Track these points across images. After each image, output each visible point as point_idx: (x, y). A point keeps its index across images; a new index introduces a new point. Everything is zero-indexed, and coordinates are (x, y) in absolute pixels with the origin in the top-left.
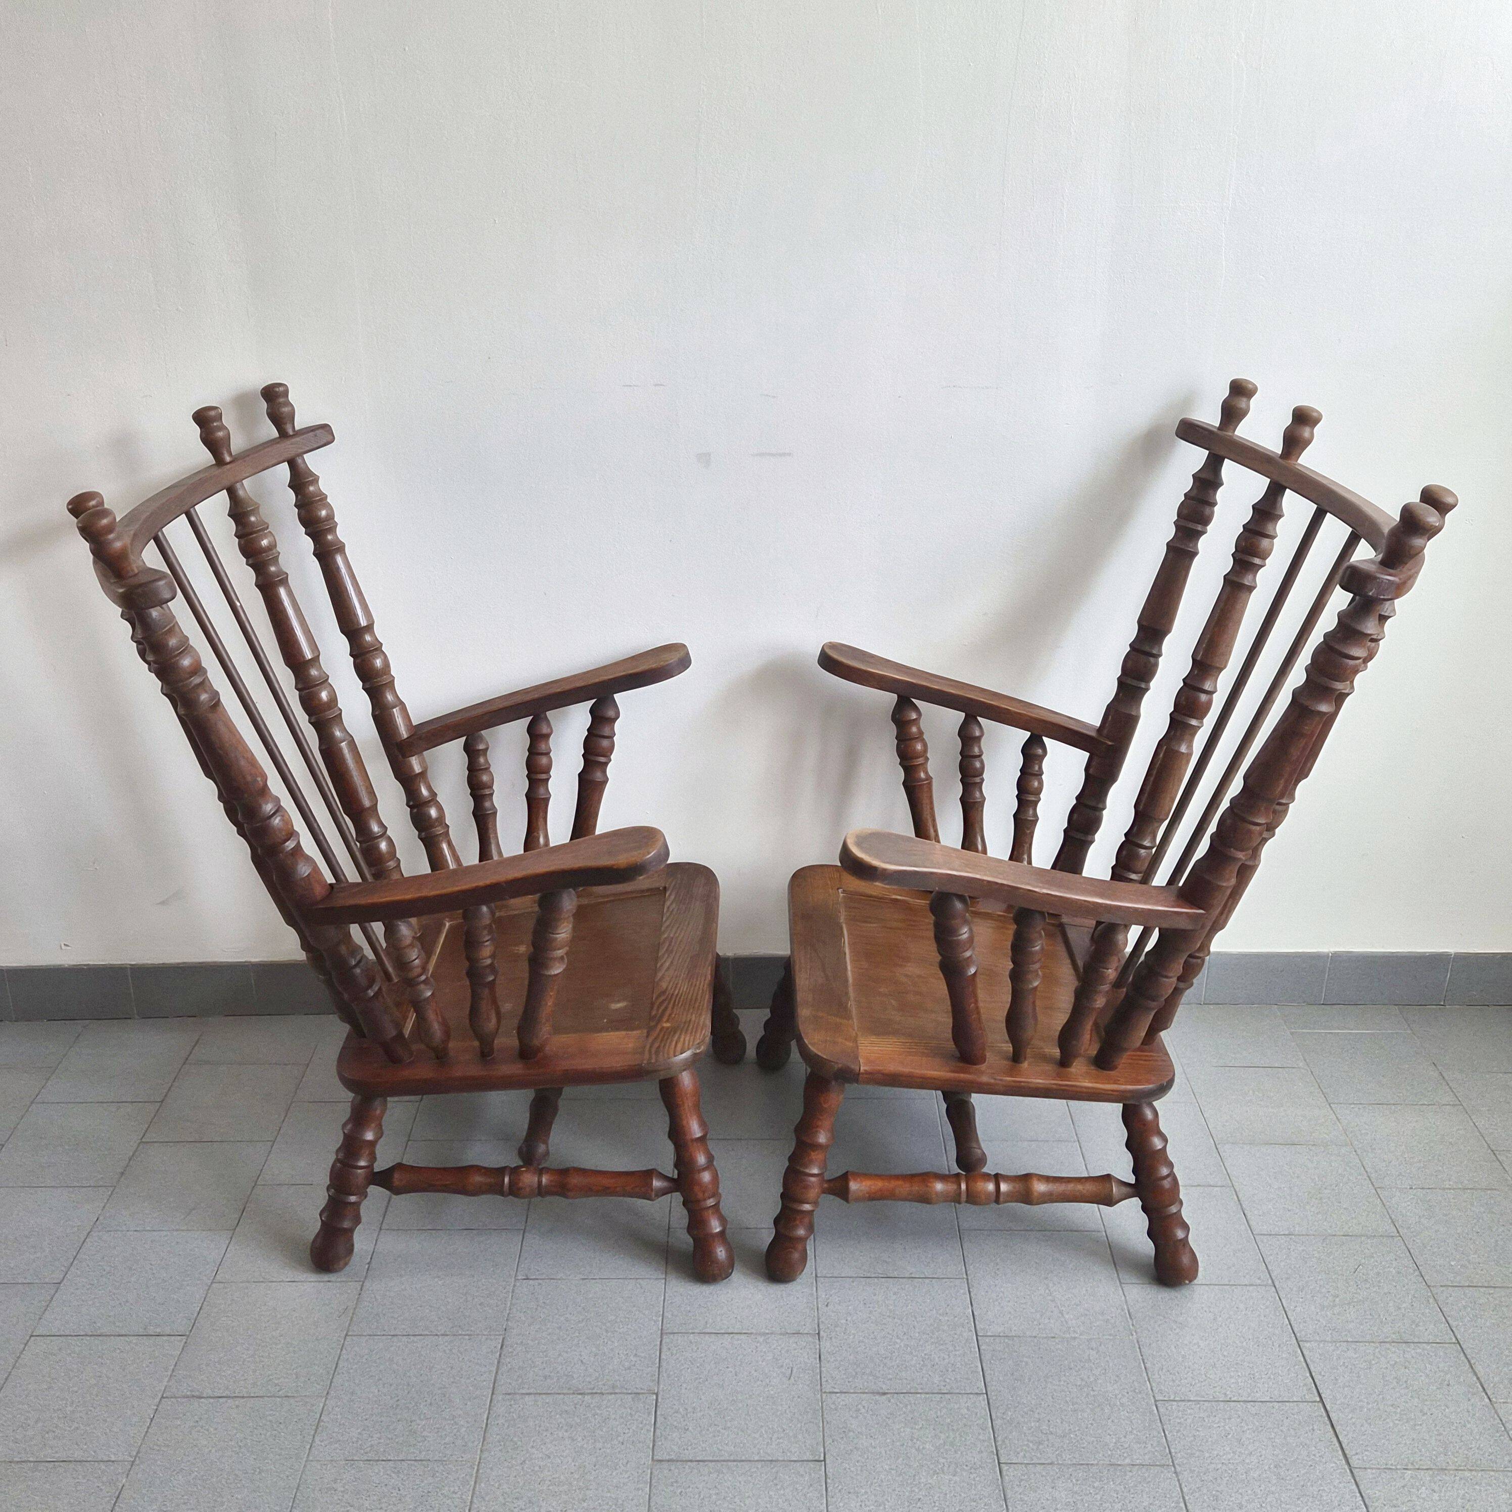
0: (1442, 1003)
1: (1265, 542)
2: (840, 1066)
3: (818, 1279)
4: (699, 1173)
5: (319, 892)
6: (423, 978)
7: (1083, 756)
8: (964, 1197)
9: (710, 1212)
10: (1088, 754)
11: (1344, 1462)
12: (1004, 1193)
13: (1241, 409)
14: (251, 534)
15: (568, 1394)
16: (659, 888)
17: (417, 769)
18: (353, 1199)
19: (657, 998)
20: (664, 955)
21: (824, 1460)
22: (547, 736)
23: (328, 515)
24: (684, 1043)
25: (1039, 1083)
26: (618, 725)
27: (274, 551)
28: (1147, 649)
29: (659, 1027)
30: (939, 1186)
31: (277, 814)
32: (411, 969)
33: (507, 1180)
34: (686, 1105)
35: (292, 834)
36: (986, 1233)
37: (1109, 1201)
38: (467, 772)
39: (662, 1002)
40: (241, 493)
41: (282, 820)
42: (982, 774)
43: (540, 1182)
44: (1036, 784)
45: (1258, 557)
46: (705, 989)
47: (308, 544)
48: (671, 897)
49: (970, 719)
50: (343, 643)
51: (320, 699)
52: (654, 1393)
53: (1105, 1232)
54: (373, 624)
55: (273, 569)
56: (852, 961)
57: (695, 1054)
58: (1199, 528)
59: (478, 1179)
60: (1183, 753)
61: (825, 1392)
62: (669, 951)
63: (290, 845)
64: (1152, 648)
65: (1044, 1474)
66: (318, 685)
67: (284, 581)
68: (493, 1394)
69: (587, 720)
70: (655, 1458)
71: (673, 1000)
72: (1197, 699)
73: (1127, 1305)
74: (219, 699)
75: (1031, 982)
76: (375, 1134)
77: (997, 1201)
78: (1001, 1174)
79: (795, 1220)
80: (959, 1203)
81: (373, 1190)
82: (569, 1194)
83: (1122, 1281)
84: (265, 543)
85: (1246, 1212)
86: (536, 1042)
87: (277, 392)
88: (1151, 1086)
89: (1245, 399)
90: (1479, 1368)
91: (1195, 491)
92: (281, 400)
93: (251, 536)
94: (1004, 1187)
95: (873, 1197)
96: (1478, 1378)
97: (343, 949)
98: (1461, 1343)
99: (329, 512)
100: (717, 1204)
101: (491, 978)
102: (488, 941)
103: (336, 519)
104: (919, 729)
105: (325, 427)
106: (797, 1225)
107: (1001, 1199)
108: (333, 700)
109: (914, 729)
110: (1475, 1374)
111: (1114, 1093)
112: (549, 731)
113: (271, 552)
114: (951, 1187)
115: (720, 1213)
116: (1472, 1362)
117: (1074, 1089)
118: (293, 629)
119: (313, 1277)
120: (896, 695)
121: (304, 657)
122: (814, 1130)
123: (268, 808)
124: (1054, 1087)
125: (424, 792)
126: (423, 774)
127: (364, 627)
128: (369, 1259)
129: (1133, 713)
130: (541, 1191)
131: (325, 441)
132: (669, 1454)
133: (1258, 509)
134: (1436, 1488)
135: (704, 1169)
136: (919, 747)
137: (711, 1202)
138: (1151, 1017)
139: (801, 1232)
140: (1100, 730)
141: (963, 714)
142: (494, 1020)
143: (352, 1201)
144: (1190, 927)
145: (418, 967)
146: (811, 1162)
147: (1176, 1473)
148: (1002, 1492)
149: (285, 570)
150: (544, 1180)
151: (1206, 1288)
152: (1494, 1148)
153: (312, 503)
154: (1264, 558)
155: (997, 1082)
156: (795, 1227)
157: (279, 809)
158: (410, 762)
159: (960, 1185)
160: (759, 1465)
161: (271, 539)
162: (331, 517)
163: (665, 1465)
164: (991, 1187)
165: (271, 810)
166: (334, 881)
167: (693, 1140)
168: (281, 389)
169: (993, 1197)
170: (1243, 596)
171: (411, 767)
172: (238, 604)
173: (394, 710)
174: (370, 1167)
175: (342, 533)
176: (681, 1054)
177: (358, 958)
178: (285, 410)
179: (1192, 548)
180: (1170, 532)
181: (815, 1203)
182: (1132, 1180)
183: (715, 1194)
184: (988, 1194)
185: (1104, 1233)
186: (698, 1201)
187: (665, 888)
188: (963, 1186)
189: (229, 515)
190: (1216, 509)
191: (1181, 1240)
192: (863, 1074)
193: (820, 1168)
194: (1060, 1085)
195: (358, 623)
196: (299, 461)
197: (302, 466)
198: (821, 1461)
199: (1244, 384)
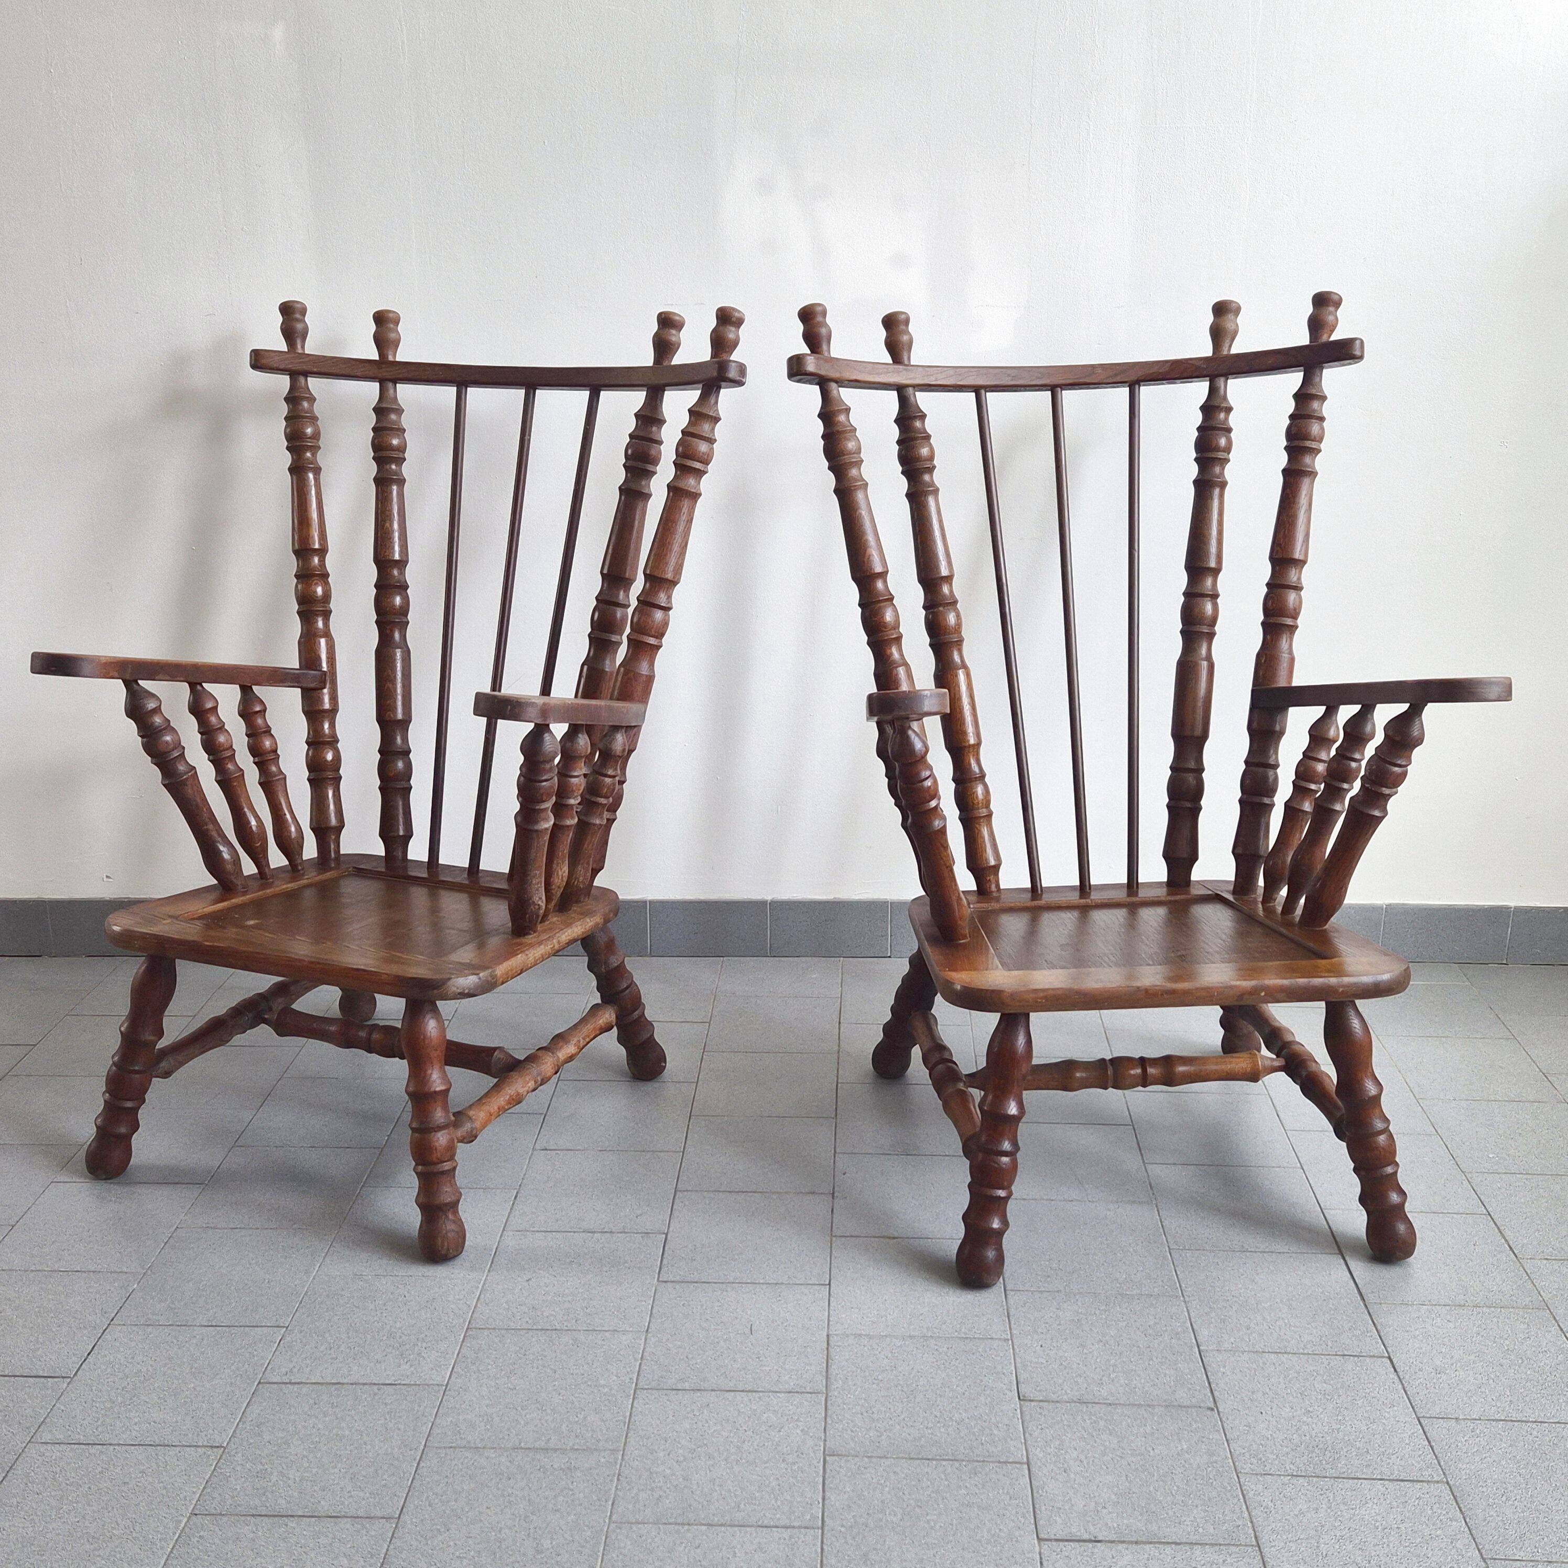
0: (1505, 962)
3: (837, 1155)
11: (1359, 1298)
15: (578, 1232)
21: (829, 1284)
52: (664, 1233)
61: (835, 1236)
65: (1050, 1298)
68: (504, 1230)
70: (660, 1279)
85: (1279, 1113)
90: (1508, 1233)
96: (1506, 1241)
98: (1492, 1214)
110: (1504, 1237)
116: (1502, 1228)
132: (674, 1277)
134: (1453, 1319)
147: (1185, 1302)
148: (1006, 1311)
152: (1545, 1071)
160: (764, 1286)
163: (670, 1285)
198: (826, 1285)
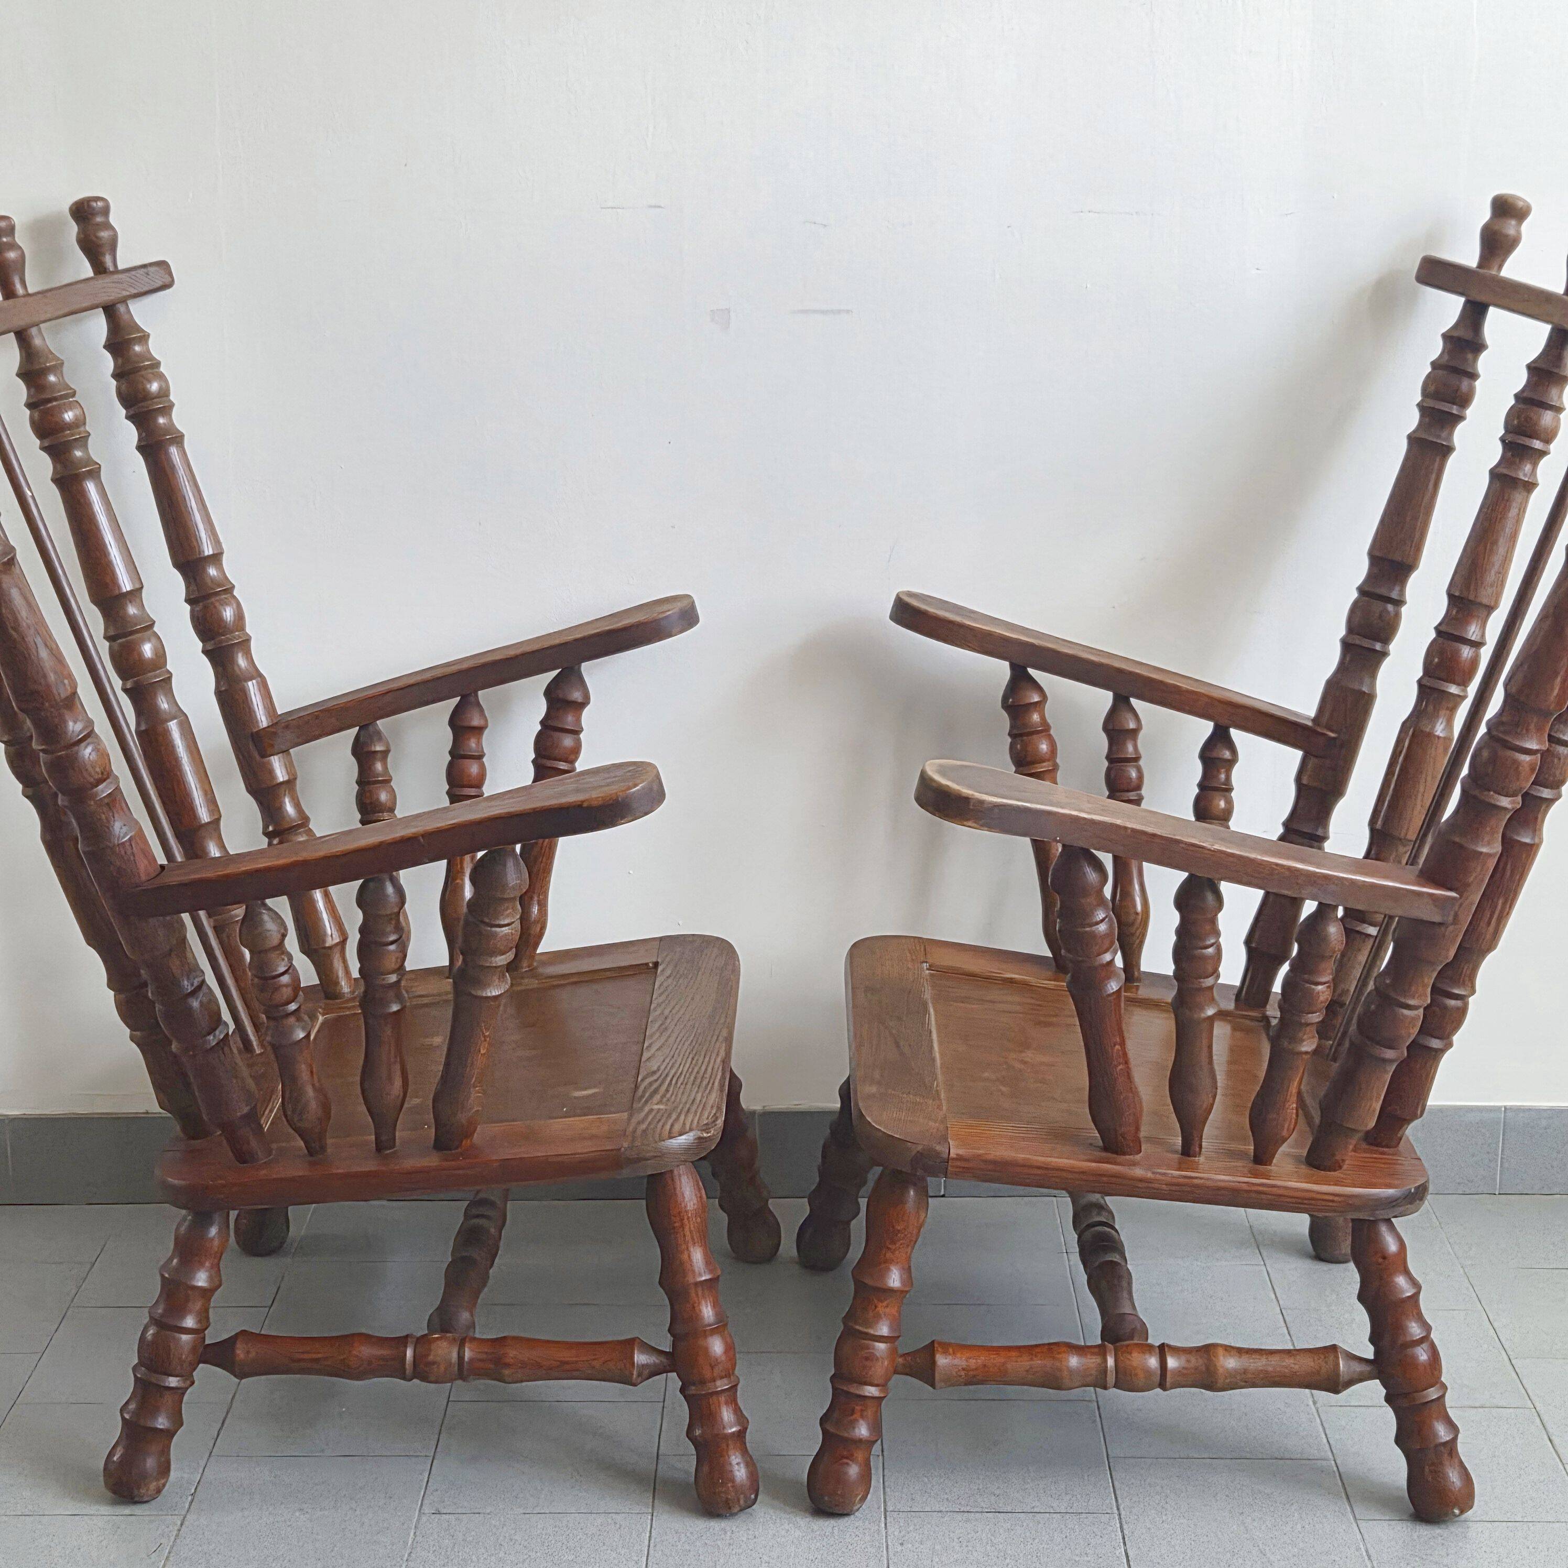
1: (1547, 418)
2: (920, 1148)
4: (706, 1337)
5: (143, 869)
6: (293, 1007)
7: (1293, 757)
8: (1111, 1379)
9: (722, 1399)
10: (1298, 754)
12: (1173, 1370)
13: (1507, 236)
14: (50, 400)
16: (647, 964)
17: (281, 775)
18: (173, 1382)
19: (642, 1080)
20: (654, 1033)
22: (480, 730)
23: (160, 388)
24: (684, 1124)
25: (1220, 1181)
26: (587, 715)
27: (82, 429)
28: (1383, 591)
29: (647, 1109)
30: (1074, 1361)
31: (89, 740)
32: (278, 988)
33: (409, 1353)
34: (687, 1229)
35: (106, 775)
36: (1149, 1461)
37: (1334, 1385)
38: (356, 787)
39: (651, 1084)
40: (37, 342)
41: (97, 750)
42: (1139, 787)
43: (461, 1357)
44: (1222, 804)
45: (1537, 439)
46: (716, 1067)
47: (130, 433)
48: (663, 972)
49: (1121, 702)
50: (176, 583)
51: (140, 654)
53: (1335, 1461)
54: (222, 553)
55: (78, 454)
56: (940, 1043)
57: (700, 1138)
58: (1455, 410)
59: (366, 1351)
60: (1439, 737)
62: (663, 1029)
63: (104, 790)
64: (1391, 590)
66: (137, 631)
67: (95, 474)
69: (541, 708)
71: (669, 1079)
72: (1456, 654)
73: (1365, 1544)
74: (15, 555)
75: (1202, 1009)
76: (211, 1278)
77: (1163, 1386)
78: (1169, 1346)
79: (853, 1412)
80: (1105, 1388)
81: (203, 1370)
82: (507, 1372)
83: (1357, 1517)
84: (69, 416)
86: (463, 1117)
87: (94, 209)
88: (1391, 1191)
89: (1513, 222)
91: (1446, 357)
92: (99, 219)
93: (50, 405)
94: (1172, 1363)
95: (972, 1379)
97: (175, 964)
99: (164, 385)
100: (734, 1388)
101: (395, 1008)
102: (392, 943)
103: (172, 398)
104: (1043, 718)
105: (163, 265)
106: (856, 1420)
107: (1169, 1379)
108: (160, 656)
109: (1036, 717)
111: (1336, 1199)
112: (482, 723)
113: (77, 431)
114: (1092, 1361)
115: (736, 1404)
117: (1275, 1190)
118: (105, 545)
119: (105, 1510)
120: (1006, 664)
121: (119, 587)
122: (883, 1266)
123: (74, 727)
124: (1245, 1187)
125: (289, 809)
126: (290, 783)
127: (209, 556)
128: (193, 1491)
129: (1365, 689)
130: (463, 1372)
131: (159, 283)
133: (1535, 368)
135: (714, 1332)
136: (1044, 747)
137: (722, 1385)
138: (1388, 1077)
139: (863, 1431)
140: (1315, 720)
141: (1110, 695)
142: (398, 1082)
143: (172, 1385)
144: (1437, 919)
145: (286, 986)
146: (878, 1317)
149: (95, 458)
150: (468, 1354)
151: (1489, 1525)
153: (139, 369)
154: (1548, 441)
155: (1158, 1177)
156: (853, 1424)
157: (89, 735)
158: (270, 763)
159: (1105, 1361)
161: (78, 411)
162: (164, 393)
164: (1153, 1362)
165: (81, 732)
166: (165, 862)
167: (697, 1284)
168: (100, 204)
169: (1157, 1379)
170: (1518, 496)
171: (271, 772)
172: (29, 493)
173: (250, 683)
174: (198, 1332)
175: (180, 418)
176: (680, 1135)
177: (196, 983)
178: (104, 234)
179: (1444, 440)
180: (1412, 420)
181: (883, 1386)
182: (1368, 1352)
183: (729, 1373)
184: (1148, 1372)
185: (1333, 1462)
186: (703, 1382)
187: (656, 965)
188: (1111, 1362)
189: (18, 375)
190: (1478, 383)
191: (1445, 1444)
192: (953, 1159)
193: (891, 1328)
194: (1253, 1184)
195: (201, 551)
196: (121, 308)
197: (126, 317)
199: (1510, 200)
